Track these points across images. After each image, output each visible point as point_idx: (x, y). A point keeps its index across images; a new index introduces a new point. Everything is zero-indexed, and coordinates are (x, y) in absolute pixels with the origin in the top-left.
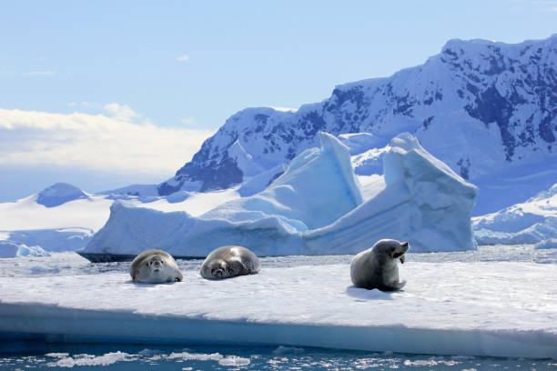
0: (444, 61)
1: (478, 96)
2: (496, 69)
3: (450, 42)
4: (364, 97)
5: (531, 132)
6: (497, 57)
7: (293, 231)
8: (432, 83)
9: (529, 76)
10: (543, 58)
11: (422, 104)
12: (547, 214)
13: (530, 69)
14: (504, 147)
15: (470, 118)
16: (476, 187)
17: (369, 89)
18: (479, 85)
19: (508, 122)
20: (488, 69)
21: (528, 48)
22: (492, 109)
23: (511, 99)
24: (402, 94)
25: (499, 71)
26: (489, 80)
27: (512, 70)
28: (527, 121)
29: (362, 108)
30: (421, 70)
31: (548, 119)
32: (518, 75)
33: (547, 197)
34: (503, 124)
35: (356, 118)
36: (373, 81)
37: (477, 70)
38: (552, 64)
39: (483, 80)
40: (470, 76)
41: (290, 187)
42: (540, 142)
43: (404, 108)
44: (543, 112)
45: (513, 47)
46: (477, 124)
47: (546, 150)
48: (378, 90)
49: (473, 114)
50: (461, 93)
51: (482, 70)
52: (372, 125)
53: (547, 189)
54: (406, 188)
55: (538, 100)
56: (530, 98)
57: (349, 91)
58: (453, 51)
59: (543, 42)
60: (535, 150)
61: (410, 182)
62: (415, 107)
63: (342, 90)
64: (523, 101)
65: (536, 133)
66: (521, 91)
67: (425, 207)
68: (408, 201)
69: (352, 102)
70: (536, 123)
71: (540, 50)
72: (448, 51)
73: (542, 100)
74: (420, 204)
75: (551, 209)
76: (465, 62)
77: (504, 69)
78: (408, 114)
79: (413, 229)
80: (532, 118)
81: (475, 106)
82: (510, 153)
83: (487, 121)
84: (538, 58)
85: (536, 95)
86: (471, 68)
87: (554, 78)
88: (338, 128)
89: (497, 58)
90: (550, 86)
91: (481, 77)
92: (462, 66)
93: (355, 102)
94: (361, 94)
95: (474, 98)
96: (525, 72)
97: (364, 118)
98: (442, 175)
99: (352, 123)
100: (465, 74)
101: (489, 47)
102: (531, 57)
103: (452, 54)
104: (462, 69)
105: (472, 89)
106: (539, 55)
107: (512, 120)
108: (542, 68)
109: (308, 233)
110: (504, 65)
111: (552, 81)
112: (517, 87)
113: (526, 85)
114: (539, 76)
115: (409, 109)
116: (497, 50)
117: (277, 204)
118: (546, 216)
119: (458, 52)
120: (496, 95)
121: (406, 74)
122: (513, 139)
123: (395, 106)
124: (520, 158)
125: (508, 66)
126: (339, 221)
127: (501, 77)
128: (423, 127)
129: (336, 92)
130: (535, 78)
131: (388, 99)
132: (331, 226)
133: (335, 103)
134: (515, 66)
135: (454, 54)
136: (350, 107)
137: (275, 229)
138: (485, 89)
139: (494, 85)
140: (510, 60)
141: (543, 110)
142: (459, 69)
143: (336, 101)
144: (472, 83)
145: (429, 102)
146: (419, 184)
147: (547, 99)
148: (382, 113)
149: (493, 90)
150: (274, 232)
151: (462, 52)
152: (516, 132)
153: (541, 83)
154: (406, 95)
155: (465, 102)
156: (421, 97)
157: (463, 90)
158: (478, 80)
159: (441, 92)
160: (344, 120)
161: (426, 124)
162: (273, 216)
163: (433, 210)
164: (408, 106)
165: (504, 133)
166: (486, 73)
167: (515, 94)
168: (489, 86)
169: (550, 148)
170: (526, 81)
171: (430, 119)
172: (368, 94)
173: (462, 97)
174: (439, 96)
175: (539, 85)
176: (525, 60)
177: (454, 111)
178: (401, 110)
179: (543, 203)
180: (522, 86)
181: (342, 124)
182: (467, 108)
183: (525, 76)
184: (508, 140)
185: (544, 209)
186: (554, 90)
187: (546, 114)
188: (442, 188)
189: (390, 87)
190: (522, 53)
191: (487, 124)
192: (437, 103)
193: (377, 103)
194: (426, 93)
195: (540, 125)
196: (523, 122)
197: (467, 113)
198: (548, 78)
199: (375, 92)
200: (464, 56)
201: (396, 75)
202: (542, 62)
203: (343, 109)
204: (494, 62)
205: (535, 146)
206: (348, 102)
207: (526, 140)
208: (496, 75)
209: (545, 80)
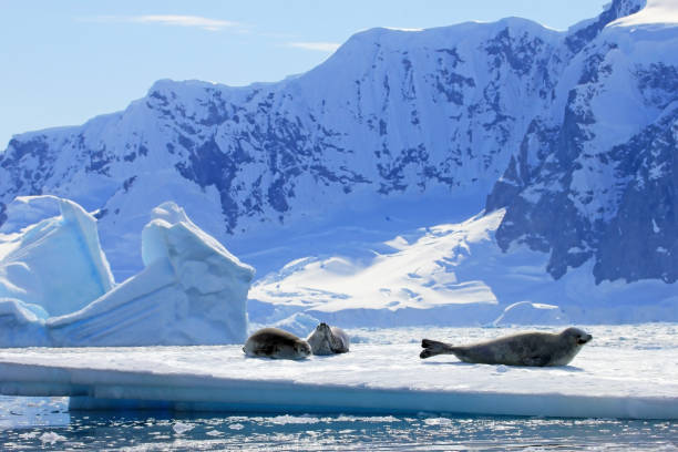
0: (150, 107)
1: (192, 151)
2: (216, 118)
3: (158, 83)
4: (50, 149)
5: (258, 198)
6: (217, 103)
7: (32, 317)
8: (135, 134)
9: (257, 128)
10: (275, 105)
11: (122, 160)
12: (276, 301)
13: (259, 119)
14: (225, 216)
15: (183, 178)
16: (252, 269)
17: (54, 140)
18: (194, 138)
19: (230, 185)
20: (206, 118)
21: (256, 92)
22: (210, 168)
23: (235, 155)
24: (96, 147)
25: (220, 120)
26: (207, 131)
27: (236, 119)
28: (253, 185)
29: (46, 164)
30: (121, 117)
31: (280, 182)
32: (243, 126)
33: (277, 280)
34: (223, 187)
35: (38, 176)
36: (57, 132)
37: (192, 118)
38: (286, 113)
39: (200, 131)
40: (183, 126)
41: (23, 264)
42: (269, 211)
43: (99, 164)
44: (274, 173)
45: (237, 91)
46: (192, 187)
47: (276, 222)
48: (67, 141)
49: (186, 174)
50: (171, 148)
51: (198, 119)
52: (58, 185)
53: (277, 271)
54: (171, 269)
55: (267, 158)
56: (258, 155)
57: (30, 143)
58: (162, 94)
59: (275, 85)
60: (263, 220)
61: (175, 261)
62: (113, 165)
63: (21, 140)
64: (249, 160)
65: (265, 200)
66: (246, 146)
67: (192, 291)
68: (170, 285)
69: (33, 156)
70: (265, 187)
71: (271, 96)
72: (155, 95)
73: (273, 157)
74: (187, 288)
75: (282, 295)
76: (177, 109)
77: (226, 118)
78: (103, 172)
79: (178, 318)
80: (259, 180)
81: (189, 164)
82: (232, 224)
83: (203, 184)
84: (269, 106)
85: (265, 152)
86: (184, 115)
87: (287, 131)
88: (15, 188)
89: (218, 105)
90: (284, 140)
91: (196, 127)
92: (173, 113)
93: (37, 157)
94: (45, 147)
95: (188, 154)
96: (252, 122)
97: (48, 176)
98: (213, 254)
99: (33, 183)
100: (176, 123)
101: (208, 90)
102: (260, 104)
103: (161, 98)
104: (173, 118)
105: (186, 143)
106: (270, 101)
107: (234, 183)
108: (273, 117)
109: (53, 320)
110: (226, 113)
111: (286, 134)
112: (243, 142)
113: (253, 139)
114: (270, 128)
115: (105, 167)
116: (218, 94)
117: (10, 286)
118: (275, 304)
119: (169, 96)
120: (215, 150)
121: (102, 121)
122: (236, 207)
123: (88, 162)
124: (244, 230)
125: (231, 114)
126: (89, 306)
127: (222, 128)
128: (123, 190)
129: (13, 143)
130: (264, 130)
131: (80, 153)
132: (80, 312)
133: (11, 157)
134: (240, 114)
135: (164, 98)
136: (30, 162)
137: (12, 315)
138: (201, 143)
139: (212, 138)
140: (234, 107)
141: (274, 170)
142: (168, 116)
143: (13, 154)
144: (186, 135)
145: (130, 158)
146: (188, 264)
147: (280, 156)
148: (72, 171)
149: (212, 145)
150: (11, 319)
151: (174, 96)
152: (239, 198)
153: (272, 137)
154: (102, 147)
155: (175, 159)
156: (121, 152)
157: (174, 145)
158: (192, 131)
159: (146, 146)
160: (22, 178)
161: (127, 185)
162: (7, 299)
163: (201, 295)
164: (105, 163)
165: (224, 198)
166: (203, 122)
167: (239, 150)
168: (207, 139)
169: (281, 218)
170: (253, 133)
171: (132, 180)
172: (54, 146)
173: (172, 152)
174: (143, 151)
175: (269, 140)
176: (252, 107)
177: (162, 169)
178: (95, 167)
179: (272, 287)
180: (248, 140)
181: (19, 184)
182: (179, 166)
183: (252, 128)
184: (229, 208)
185: (273, 295)
186: (288, 146)
187: (277, 175)
188: (213, 269)
189: (82, 138)
190: (249, 99)
191: (203, 186)
192: (140, 159)
193: (66, 157)
194: (128, 146)
195: (269, 190)
196: (249, 188)
197: (178, 173)
198: (281, 131)
199: (64, 144)
200: (176, 101)
201: (89, 124)
202: (273, 110)
203: (21, 165)
204: (213, 109)
205: (262, 216)
206: (28, 155)
207: (253, 208)
208: (214, 127)
209: (277, 132)
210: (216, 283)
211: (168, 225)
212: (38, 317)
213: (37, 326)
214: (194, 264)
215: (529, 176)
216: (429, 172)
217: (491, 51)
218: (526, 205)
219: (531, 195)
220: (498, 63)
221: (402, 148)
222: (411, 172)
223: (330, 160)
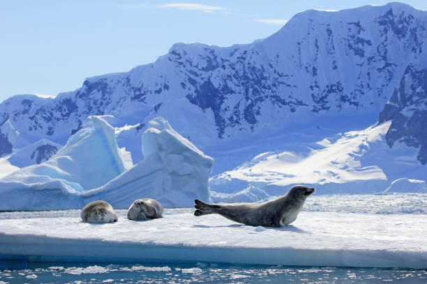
0: (170, 60)
1: (196, 87)
2: (211, 67)
3: (175, 45)
4: (108, 87)
5: (238, 116)
6: (212, 57)
7: (72, 191)
8: (161, 77)
9: (237, 72)
10: (247, 58)
11: (153, 93)
12: (250, 179)
13: (238, 67)
14: (217, 127)
15: (191, 104)
16: (212, 159)
17: (112, 81)
18: (197, 79)
19: (220, 108)
20: (205, 66)
21: (236, 50)
22: (208, 97)
23: (223, 89)
24: (137, 85)
25: (213, 68)
26: (205, 75)
27: (224, 67)
28: (235, 108)
29: (107, 96)
30: (152, 67)
31: (251, 106)
32: (228, 71)
33: (250, 166)
34: (216, 109)
35: (101, 103)
36: (115, 75)
37: (196, 67)
38: (255, 63)
39: (201, 75)
40: (191, 72)
41: (69, 157)
42: (245, 124)
43: (139, 96)
44: (247, 100)
45: (224, 49)
46: (196, 109)
47: (249, 130)
48: (119, 82)
49: (193, 101)
50: (183, 85)
51: (200, 67)
52: (114, 109)
53: (250, 160)
54: (159, 159)
55: (243, 91)
56: (237, 89)
57: (96, 83)
58: (177, 52)
59: (248, 46)
60: (241, 129)
61: (163, 154)
62: (148, 95)
63: (90, 81)
64: (232, 92)
65: (242, 117)
66: (230, 84)
67: (174, 174)
68: (161, 169)
69: (98, 91)
70: (242, 109)
71: (245, 52)
72: (173, 52)
73: (247, 91)
74: (170, 171)
75: (253, 175)
76: (187, 61)
77: (217, 66)
78: (142, 100)
79: (164, 190)
80: (238, 104)
81: (194, 95)
82: (222, 132)
83: (204, 107)
84: (244, 59)
85: (242, 87)
86: (191, 65)
87: (256, 74)
88: (88, 111)
89: (212, 58)
90: (253, 80)
91: (199, 72)
92: (185, 64)
93: (101, 92)
94: (106, 85)
95: (193, 88)
96: (234, 69)
97: (108, 103)
98: (187, 149)
99: (98, 107)
100: (187, 70)
101: (206, 49)
102: (239, 58)
103: (177, 54)
104: (184, 66)
105: (193, 82)
106: (244, 56)
107: (223, 106)
108: (247, 66)
109: (85, 193)
110: (217, 64)
111: (255, 76)
112: (228, 81)
113: (234, 79)
114: (245, 72)
115: (143, 97)
116: (212, 52)
117: (60, 171)
118: (249, 181)
119: (182, 53)
120: (210, 86)
121: (140, 70)
122: (224, 121)
123: (132, 94)
124: (229, 136)
125: (220, 64)
126: (108, 184)
127: (215, 73)
128: (154, 111)
129: (86, 83)
130: (241, 73)
131: (127, 89)
132: (102, 187)
133: (85, 92)
134: (226, 64)
135: (179, 55)
136: (96, 94)
137: (59, 189)
138: (202, 82)
139: (209, 80)
140: (222, 59)
141: (247, 99)
142: (182, 66)
143: (86, 90)
144: (193, 77)
145: (159, 92)
146: (170, 156)
147: (251, 90)
148: (122, 99)
149: (209, 83)
150: (58, 192)
151: (185, 53)
152: (226, 116)
153: (246, 77)
154: (141, 85)
155: (186, 92)
156: (152, 88)
157: (186, 83)
158: (196, 75)
159: (169, 84)
160: (92, 105)
161: (156, 109)
162: (57, 179)
163: (179, 175)
164: (143, 95)
165: (217, 116)
166: (203, 69)
167: (226, 86)
168: (205, 80)
169: (252, 128)
170: (234, 76)
171: (159, 105)
172: (111, 85)
173: (184, 88)
174: (166, 87)
175: (244, 79)
176: (233, 59)
177: (178, 99)
178: (136, 97)
179: (247, 171)
180: (231, 80)
181: (90, 108)
182: (188, 97)
183: (233, 72)
184: (219, 122)
185: (247, 176)
186: (256, 83)
187: (250, 102)
188: (186, 159)
189: (128, 80)
190: (232, 54)
191: (203, 109)
192: (164, 92)
193: (119, 92)
194: (157, 84)
195: (245, 111)
196: (232, 108)
197: (188, 100)
198: (252, 74)
199: (117, 84)
200: (186, 56)
201: (133, 71)
202: (246, 62)
203: (91, 97)
204: (209, 61)
205: (240, 127)
206: (95, 91)
207: (234, 122)
208: (211, 71)
209: (249, 75)
210: (189, 168)
211: (158, 132)
212: (76, 190)
213: (75, 196)
214: (175, 156)
215: (406, 100)
216: (343, 99)
217: (381, 23)
218: (404, 118)
219: (407, 112)
220: (386, 31)
221: (327, 84)
222: (333, 99)
223: (282, 92)
